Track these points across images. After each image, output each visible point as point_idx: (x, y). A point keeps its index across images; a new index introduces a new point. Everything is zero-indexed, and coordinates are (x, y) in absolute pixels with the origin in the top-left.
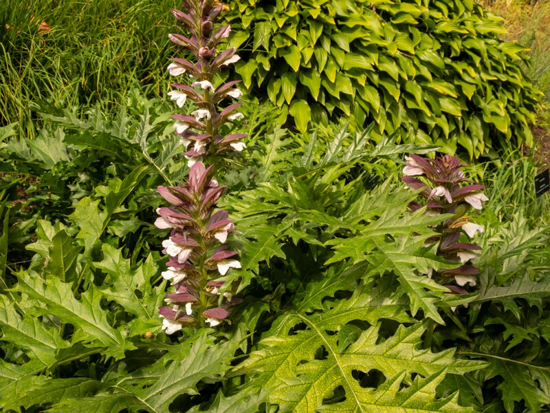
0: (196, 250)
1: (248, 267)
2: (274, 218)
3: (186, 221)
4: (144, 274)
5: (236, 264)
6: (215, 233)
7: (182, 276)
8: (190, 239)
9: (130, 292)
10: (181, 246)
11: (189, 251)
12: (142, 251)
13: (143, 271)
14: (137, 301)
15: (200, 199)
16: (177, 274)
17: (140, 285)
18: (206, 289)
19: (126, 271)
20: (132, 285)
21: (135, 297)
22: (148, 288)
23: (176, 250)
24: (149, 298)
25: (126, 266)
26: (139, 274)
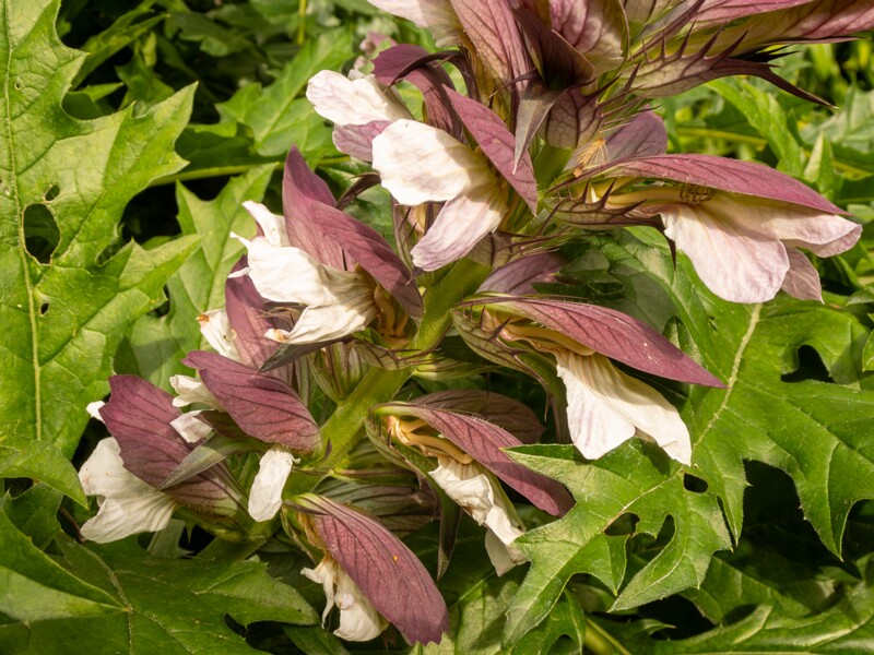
4: (113, 160)
5: (669, 430)
6: (672, 208)
11: (488, 221)
13: (119, 142)
14: (15, 260)
16: (329, 296)
17: (68, 193)
18: (394, 421)
19: (37, 99)
20: (31, 172)
21: (16, 234)
22: (100, 233)
23: (436, 174)
24: (78, 278)
25: (52, 76)
26: (88, 145)
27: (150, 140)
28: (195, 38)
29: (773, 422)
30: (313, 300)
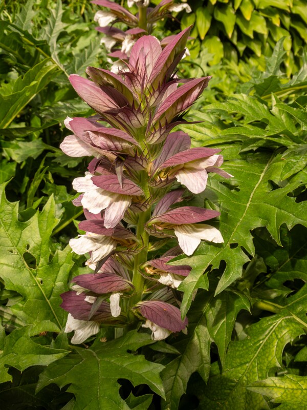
0: (136, 202)
1: (233, 240)
2: (251, 151)
3: (125, 145)
4: (40, 229)
5: (214, 235)
6: (177, 173)
7: (107, 249)
8: (127, 181)
9: (16, 257)
10: (111, 194)
11: (124, 205)
12: (43, 185)
13: (39, 223)
14: (27, 272)
15: (152, 102)
16: (98, 245)
17: (32, 245)
18: (147, 269)
19: (11, 222)
20: (19, 244)
21: (24, 264)
22: (46, 252)
23: (100, 202)
24: (47, 269)
25: (12, 213)
26: (31, 228)
27: (47, 217)
28: (65, 164)
29: (259, 212)
30: (93, 249)
